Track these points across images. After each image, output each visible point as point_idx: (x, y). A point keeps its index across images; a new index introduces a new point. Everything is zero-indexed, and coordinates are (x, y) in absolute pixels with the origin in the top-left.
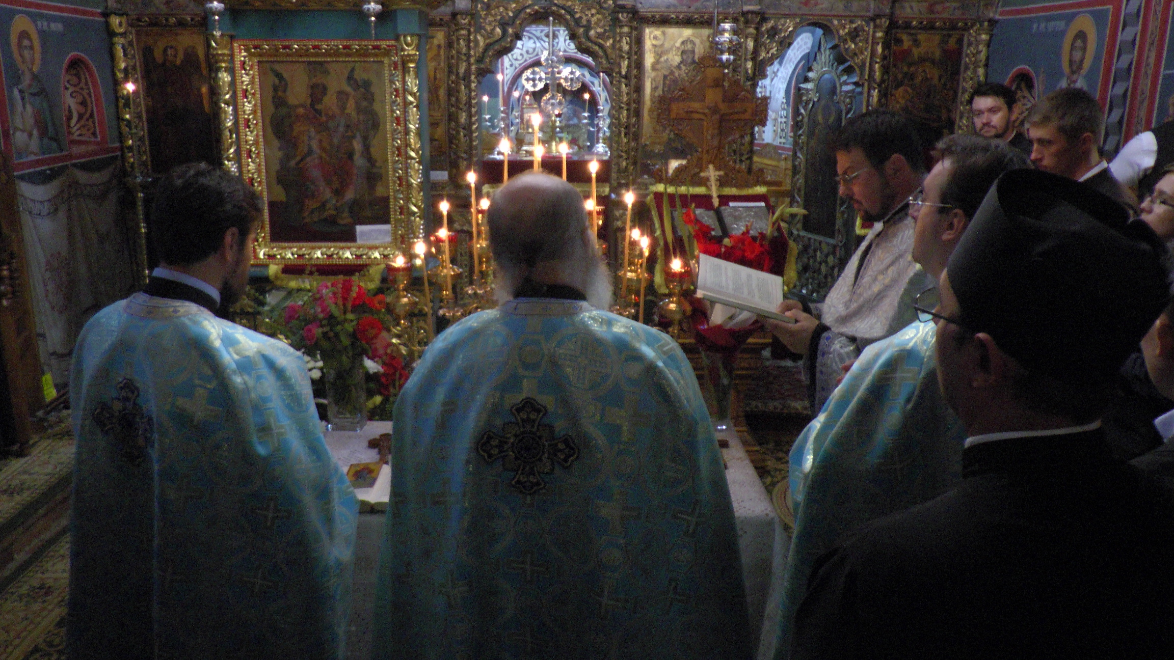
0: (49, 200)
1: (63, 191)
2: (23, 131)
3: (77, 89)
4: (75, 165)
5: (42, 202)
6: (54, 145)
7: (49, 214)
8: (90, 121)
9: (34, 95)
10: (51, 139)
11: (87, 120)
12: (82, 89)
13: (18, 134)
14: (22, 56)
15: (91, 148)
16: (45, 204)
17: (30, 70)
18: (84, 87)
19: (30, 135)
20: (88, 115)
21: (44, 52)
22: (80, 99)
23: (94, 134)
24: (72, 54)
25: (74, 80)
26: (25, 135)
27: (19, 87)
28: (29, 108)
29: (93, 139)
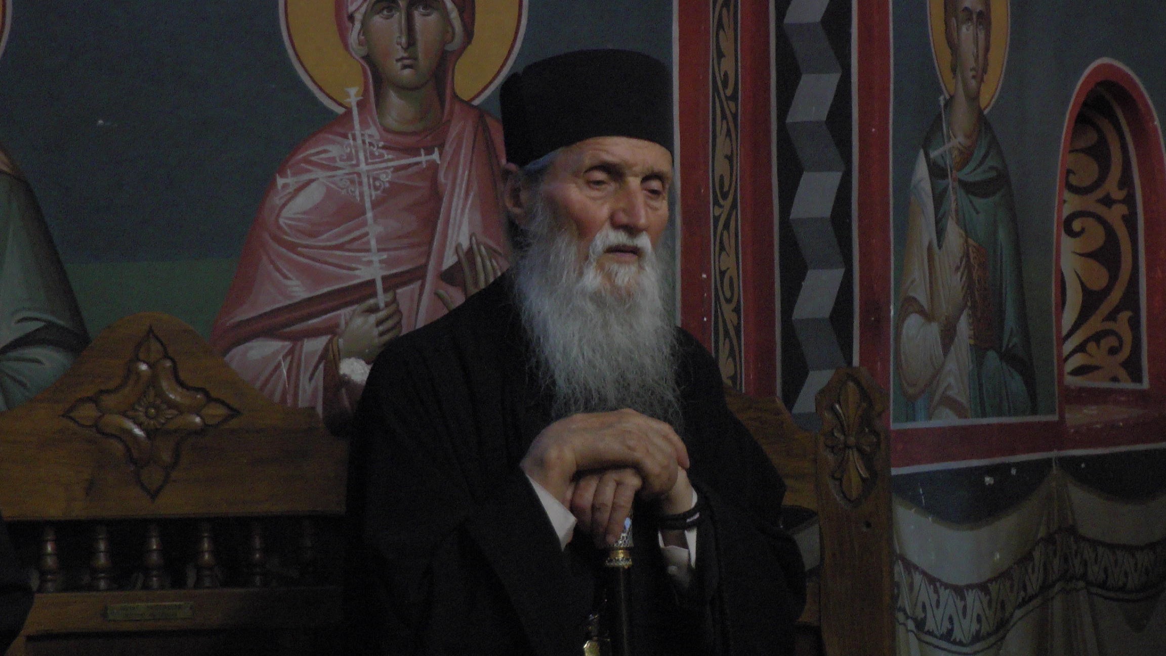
0: (983, 587)
1: (1028, 557)
2: (929, 317)
3: (1090, 203)
4: (1069, 464)
5: (959, 591)
6: (1017, 384)
7: (977, 638)
8: (1125, 315)
9: (970, 188)
10: (1009, 357)
11: (1112, 316)
12: (1107, 201)
13: (913, 322)
14: (954, 47)
15: (1120, 414)
16: (971, 596)
17: (973, 98)
18: (1118, 195)
19: (948, 335)
20: (1116, 296)
21: (1017, 44)
22: (1096, 237)
23: (1132, 367)
24: (1105, 60)
25: (1088, 171)
26: (934, 330)
27: (934, 154)
28: (954, 233)
29: (1130, 386)
